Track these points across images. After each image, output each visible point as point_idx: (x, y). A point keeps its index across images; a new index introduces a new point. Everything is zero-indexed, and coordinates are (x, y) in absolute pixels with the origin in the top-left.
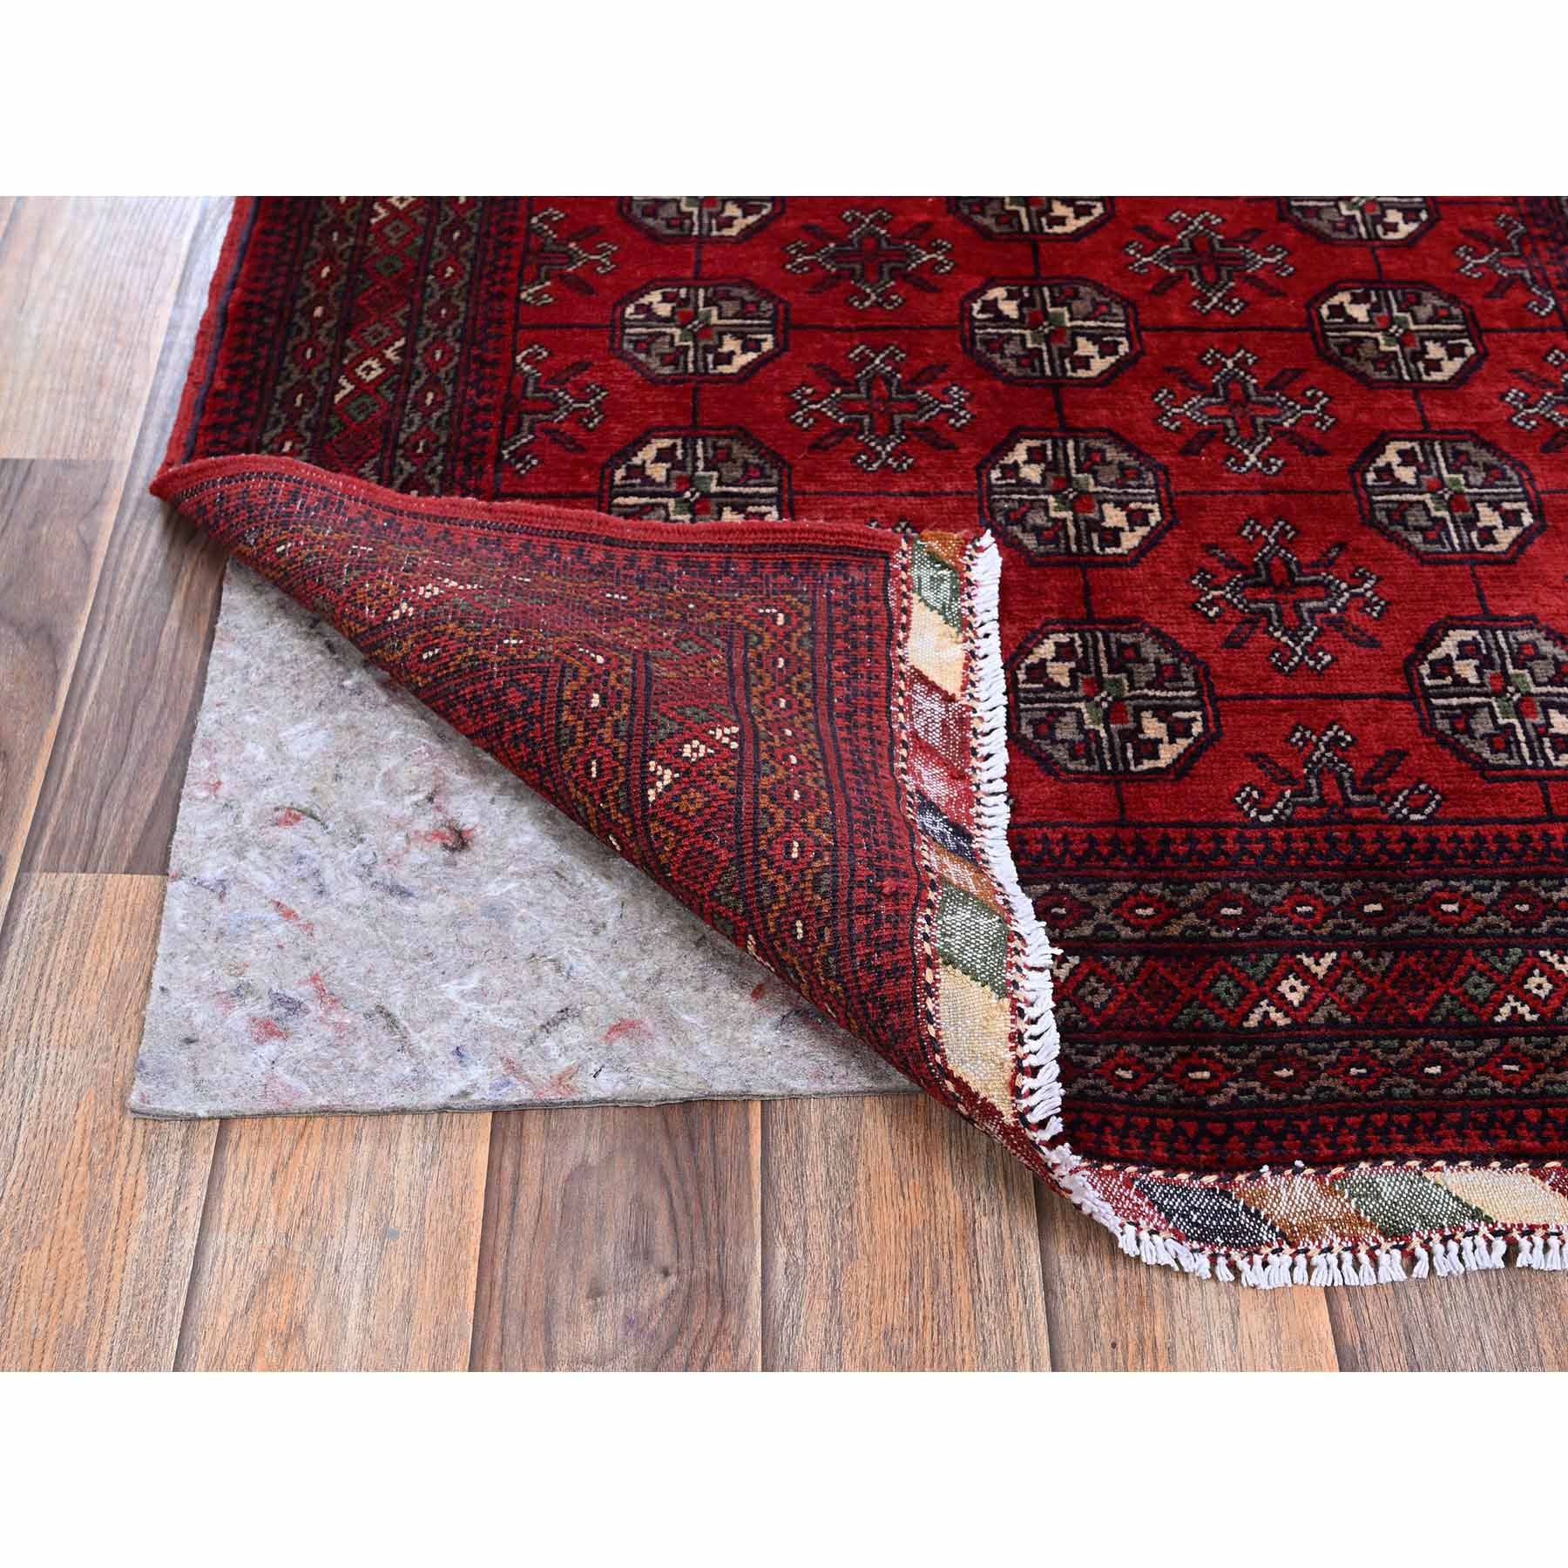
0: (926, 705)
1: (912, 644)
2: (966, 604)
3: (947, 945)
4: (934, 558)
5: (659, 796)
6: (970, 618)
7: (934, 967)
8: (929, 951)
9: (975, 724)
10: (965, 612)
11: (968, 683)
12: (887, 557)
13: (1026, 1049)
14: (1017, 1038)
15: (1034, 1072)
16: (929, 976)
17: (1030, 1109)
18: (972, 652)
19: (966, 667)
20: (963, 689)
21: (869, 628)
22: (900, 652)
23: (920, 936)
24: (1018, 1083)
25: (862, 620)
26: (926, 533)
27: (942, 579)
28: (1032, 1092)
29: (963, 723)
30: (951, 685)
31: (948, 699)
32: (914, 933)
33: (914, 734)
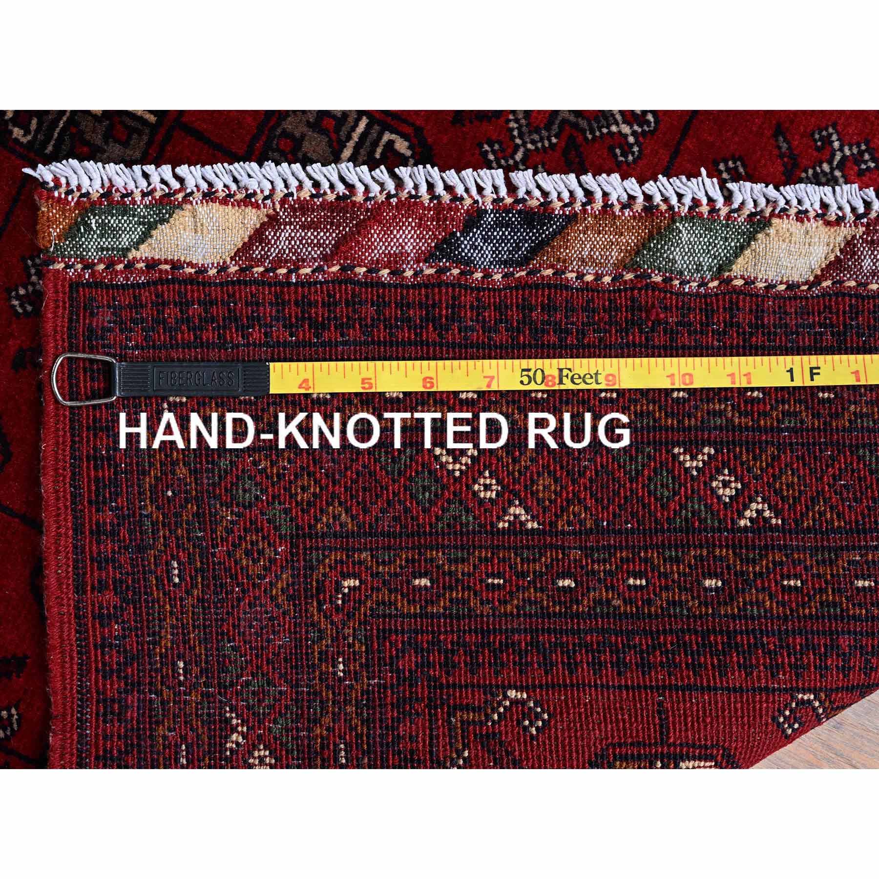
0: (283, 244)
1: (198, 258)
2: (138, 198)
3: (710, 269)
4: (71, 232)
5: (533, 518)
6: (158, 195)
7: (730, 280)
8: (716, 283)
9: (305, 194)
10: (147, 200)
11: (249, 200)
12: (75, 285)
13: (810, 209)
14: (802, 216)
15: (824, 206)
16: (739, 282)
17: (854, 210)
18: (205, 195)
19: (224, 202)
20: (257, 206)
21: (184, 305)
22: (212, 272)
23: (702, 290)
24: (833, 218)
25: (171, 313)
26: (41, 244)
27: (102, 225)
28: (840, 208)
29: (303, 207)
30: (253, 218)
31: (273, 221)
32: (698, 294)
33: (326, 258)
